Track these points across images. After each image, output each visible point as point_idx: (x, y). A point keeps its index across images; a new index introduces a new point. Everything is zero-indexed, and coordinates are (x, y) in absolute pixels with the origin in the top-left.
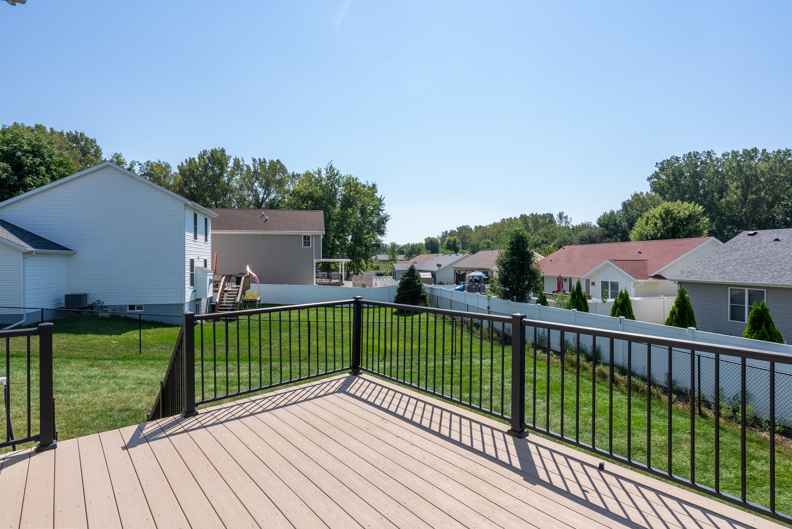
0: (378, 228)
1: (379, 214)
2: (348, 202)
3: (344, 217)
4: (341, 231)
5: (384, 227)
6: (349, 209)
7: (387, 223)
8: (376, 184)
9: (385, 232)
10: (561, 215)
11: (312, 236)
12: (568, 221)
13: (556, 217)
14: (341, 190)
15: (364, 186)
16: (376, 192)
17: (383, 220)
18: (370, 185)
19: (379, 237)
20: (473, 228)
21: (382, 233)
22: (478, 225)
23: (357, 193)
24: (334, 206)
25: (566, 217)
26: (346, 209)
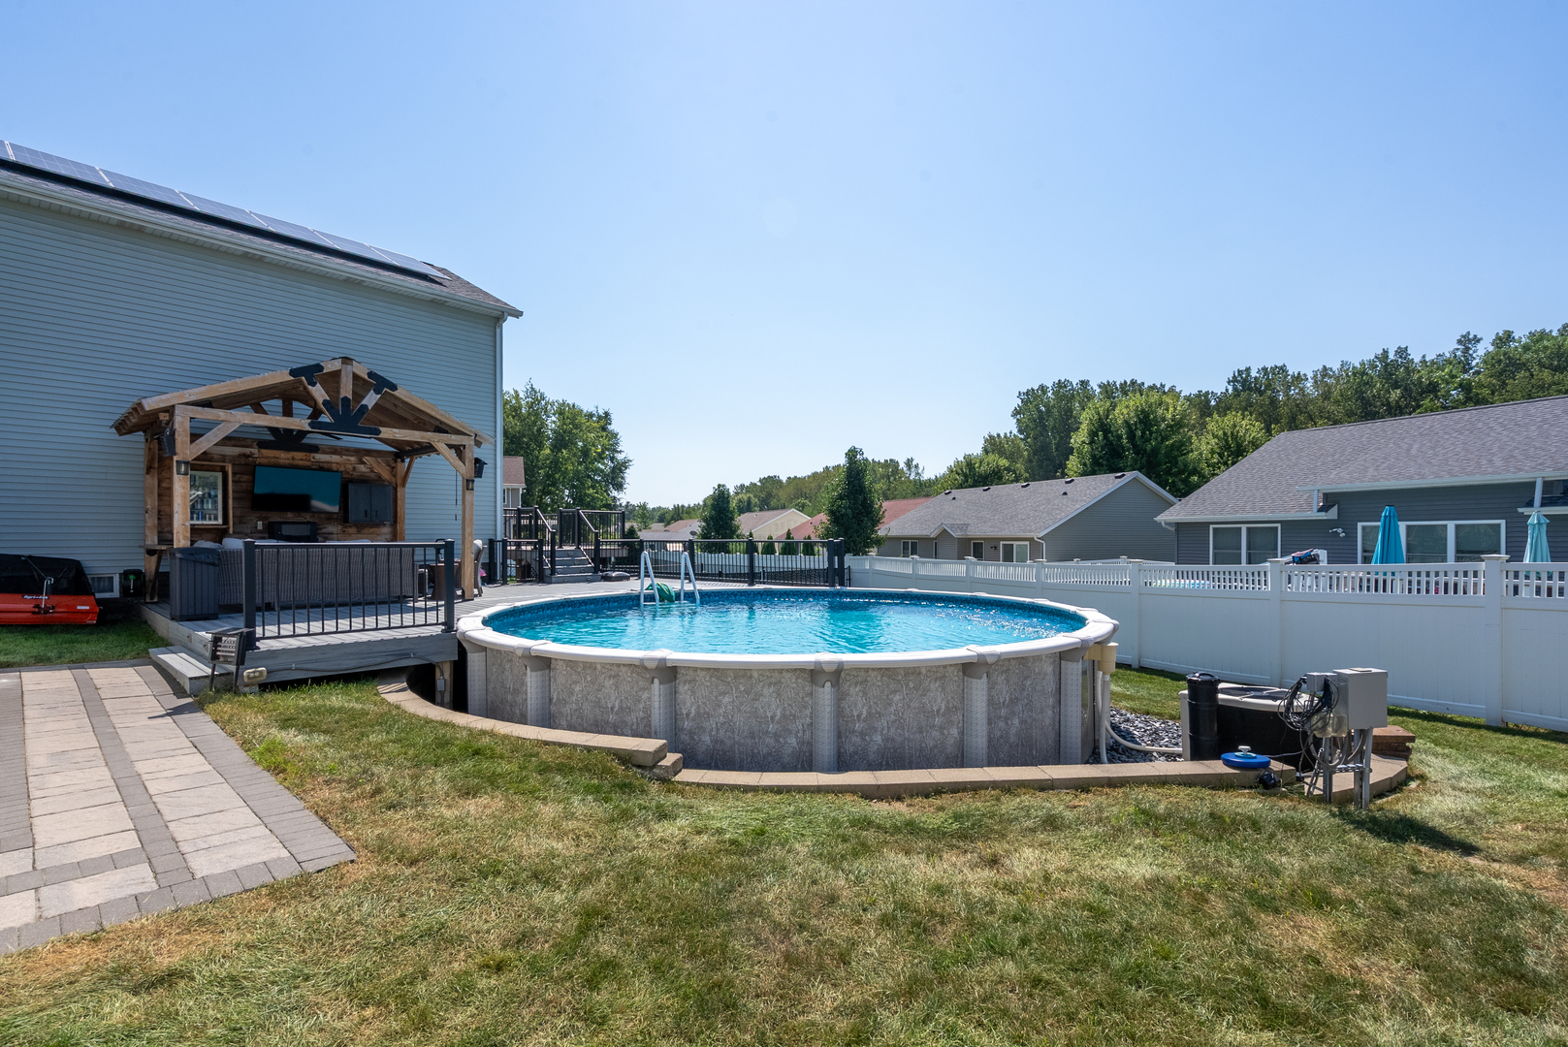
0: (613, 479)
1: (612, 459)
2: (562, 441)
3: (555, 465)
4: (551, 484)
5: (623, 478)
6: (564, 451)
7: (627, 471)
8: (610, 412)
9: (625, 486)
10: (909, 463)
11: (508, 489)
12: (920, 471)
13: (902, 465)
14: (552, 422)
15: (591, 415)
16: (610, 424)
17: (620, 468)
18: (601, 412)
19: (614, 493)
20: (784, 479)
21: (619, 487)
22: (792, 476)
23: (576, 427)
24: (541, 446)
25: (917, 466)
26: (560, 450)
